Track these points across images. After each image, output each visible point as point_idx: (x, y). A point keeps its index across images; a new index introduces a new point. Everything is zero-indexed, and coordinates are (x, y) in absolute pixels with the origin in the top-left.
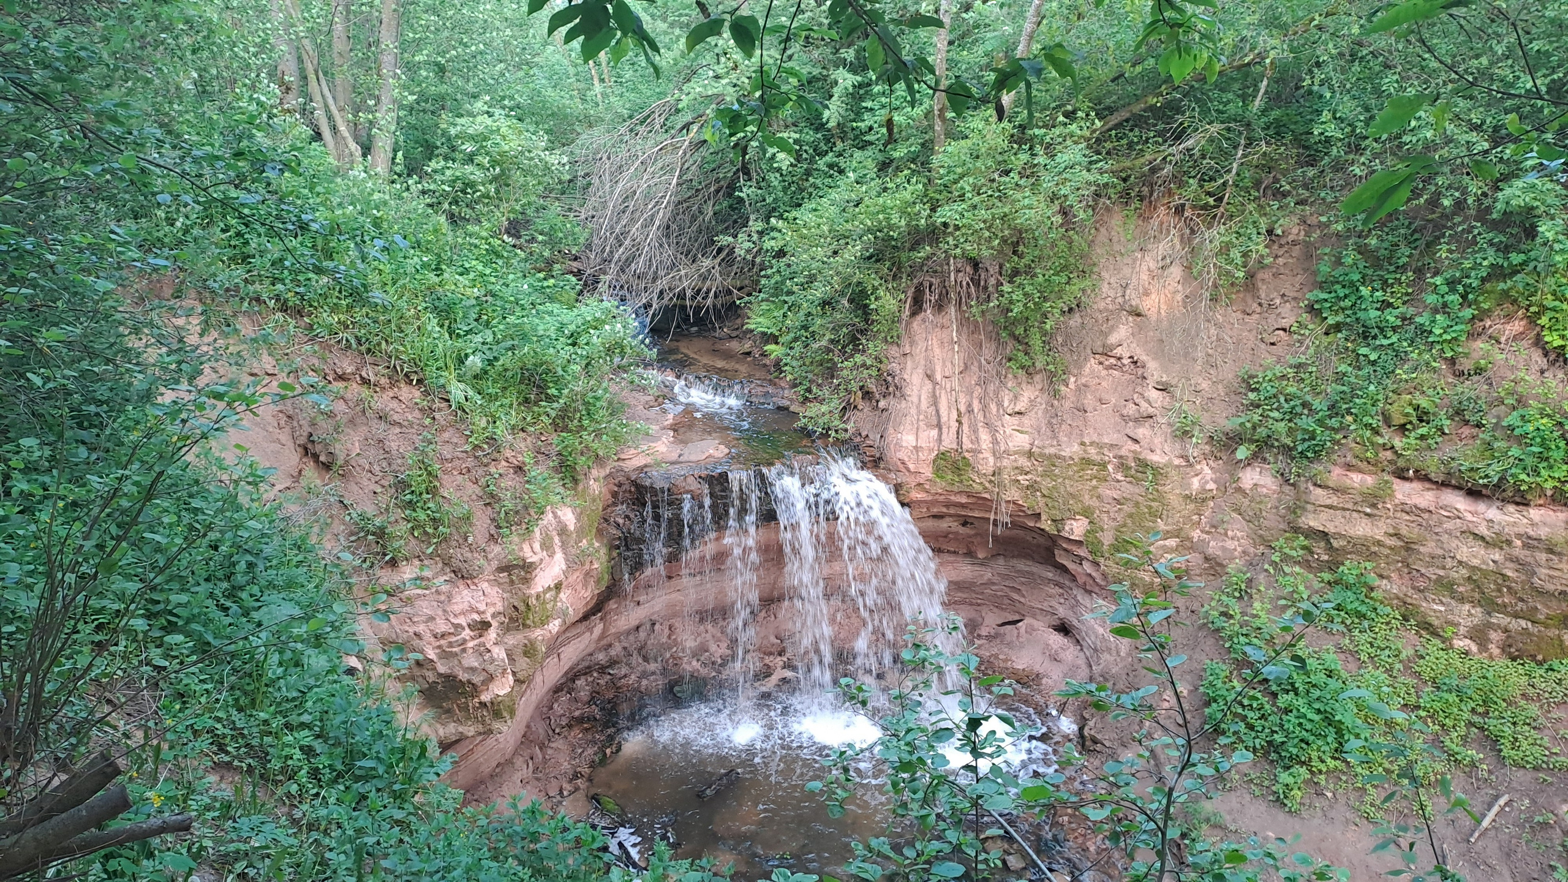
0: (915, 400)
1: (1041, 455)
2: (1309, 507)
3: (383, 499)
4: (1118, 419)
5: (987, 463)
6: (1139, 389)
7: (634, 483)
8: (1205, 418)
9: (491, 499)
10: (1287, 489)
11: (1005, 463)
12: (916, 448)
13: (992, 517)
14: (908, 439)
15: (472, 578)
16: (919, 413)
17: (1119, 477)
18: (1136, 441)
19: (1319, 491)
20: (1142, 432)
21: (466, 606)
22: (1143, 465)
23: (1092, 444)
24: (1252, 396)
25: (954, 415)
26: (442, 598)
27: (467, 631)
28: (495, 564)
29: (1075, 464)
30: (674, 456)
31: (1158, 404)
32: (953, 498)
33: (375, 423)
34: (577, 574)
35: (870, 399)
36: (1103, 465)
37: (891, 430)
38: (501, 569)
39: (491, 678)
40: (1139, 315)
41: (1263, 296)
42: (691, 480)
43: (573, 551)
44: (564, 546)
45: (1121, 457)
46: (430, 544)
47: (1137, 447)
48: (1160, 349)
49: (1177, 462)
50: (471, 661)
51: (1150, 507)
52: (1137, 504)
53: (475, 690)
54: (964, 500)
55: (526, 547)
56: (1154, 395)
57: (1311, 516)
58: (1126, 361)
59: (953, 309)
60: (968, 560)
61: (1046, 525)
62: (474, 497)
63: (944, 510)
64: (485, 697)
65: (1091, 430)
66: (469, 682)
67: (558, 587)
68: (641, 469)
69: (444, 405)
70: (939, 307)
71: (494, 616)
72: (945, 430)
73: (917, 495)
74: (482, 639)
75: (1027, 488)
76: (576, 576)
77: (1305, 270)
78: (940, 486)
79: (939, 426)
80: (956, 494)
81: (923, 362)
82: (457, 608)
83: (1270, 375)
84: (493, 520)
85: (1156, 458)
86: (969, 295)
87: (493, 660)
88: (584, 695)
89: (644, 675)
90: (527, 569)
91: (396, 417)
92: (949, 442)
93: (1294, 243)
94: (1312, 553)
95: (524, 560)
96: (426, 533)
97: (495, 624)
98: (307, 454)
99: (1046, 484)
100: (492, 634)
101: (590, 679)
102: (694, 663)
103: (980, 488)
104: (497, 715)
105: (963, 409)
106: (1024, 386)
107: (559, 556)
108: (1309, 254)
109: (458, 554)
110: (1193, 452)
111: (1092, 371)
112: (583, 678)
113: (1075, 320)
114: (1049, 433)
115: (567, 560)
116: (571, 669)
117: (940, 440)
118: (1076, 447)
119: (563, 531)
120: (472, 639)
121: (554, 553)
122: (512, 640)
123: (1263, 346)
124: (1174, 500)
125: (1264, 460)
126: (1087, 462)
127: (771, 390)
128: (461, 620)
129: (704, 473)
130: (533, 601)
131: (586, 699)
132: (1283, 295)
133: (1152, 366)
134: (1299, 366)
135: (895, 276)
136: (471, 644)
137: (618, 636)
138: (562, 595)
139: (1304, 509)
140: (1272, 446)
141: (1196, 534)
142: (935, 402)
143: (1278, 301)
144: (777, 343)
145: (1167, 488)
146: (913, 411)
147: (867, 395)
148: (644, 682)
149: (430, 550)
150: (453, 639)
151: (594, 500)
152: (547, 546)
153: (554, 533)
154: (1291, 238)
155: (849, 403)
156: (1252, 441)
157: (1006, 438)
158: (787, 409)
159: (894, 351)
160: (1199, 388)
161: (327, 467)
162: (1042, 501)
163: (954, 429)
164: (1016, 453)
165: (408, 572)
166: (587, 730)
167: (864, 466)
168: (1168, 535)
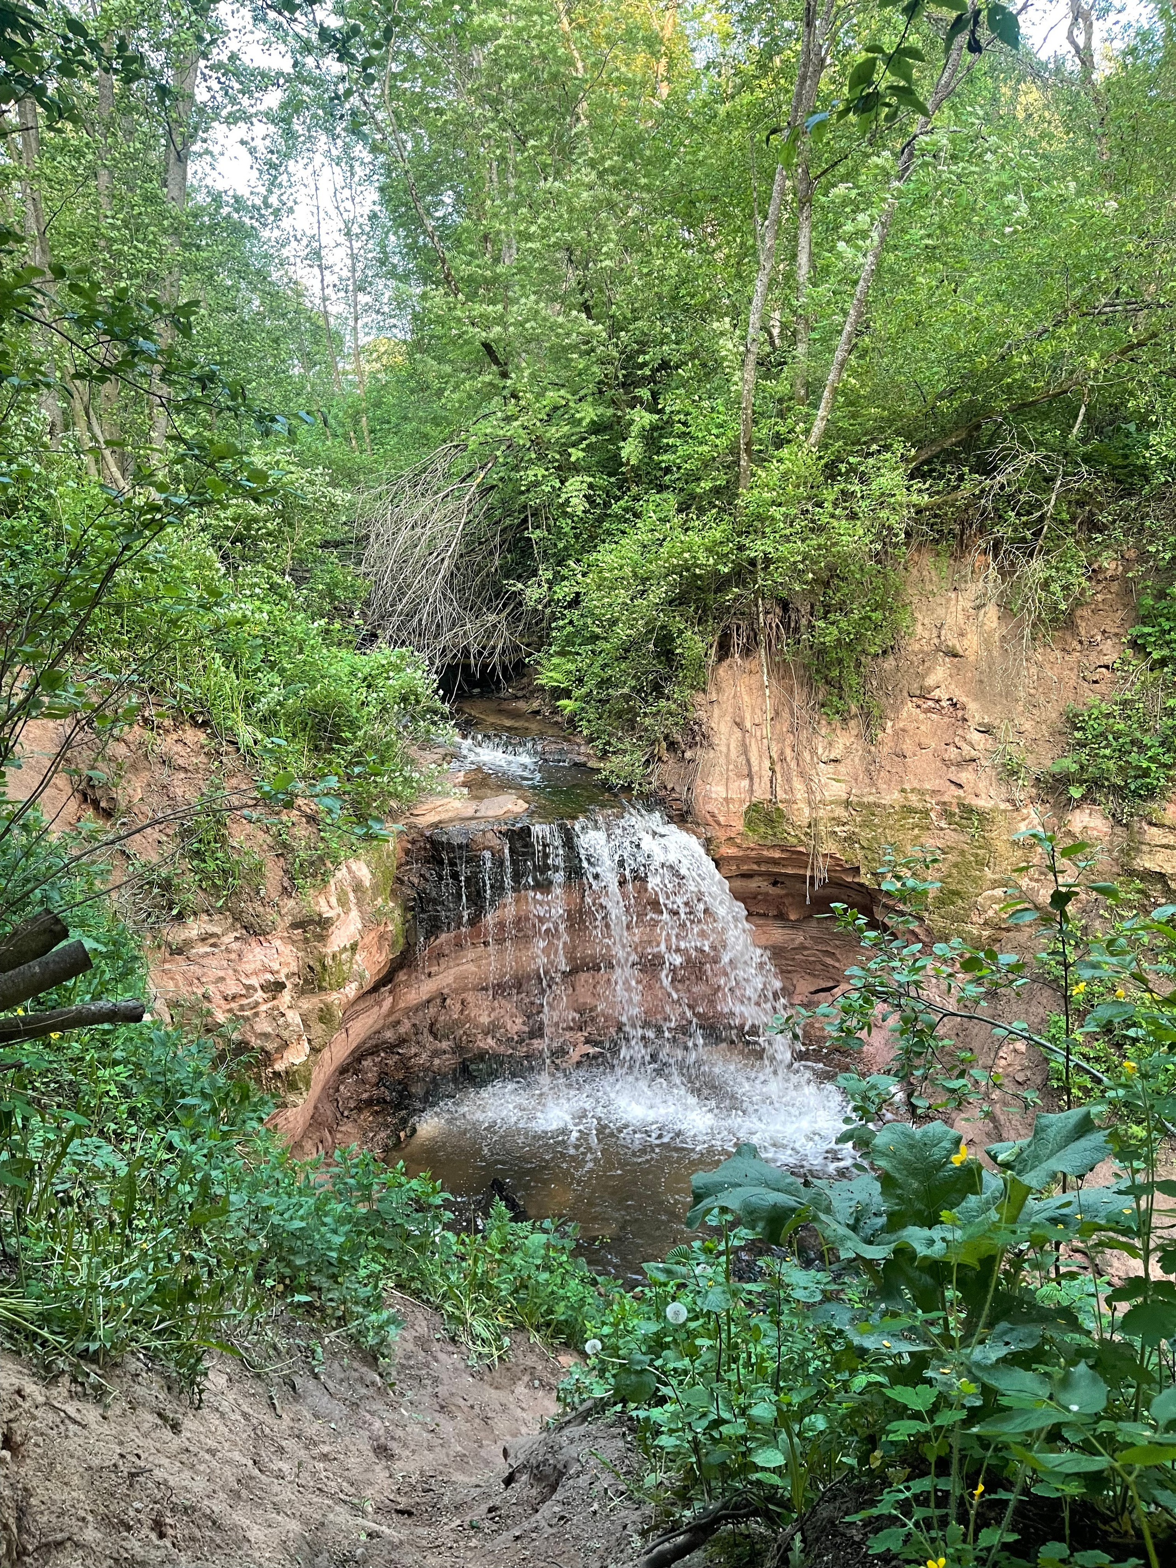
0: (724, 749)
1: (860, 804)
2: (1145, 848)
3: (169, 848)
4: (939, 764)
5: (802, 814)
6: (960, 732)
7: (430, 840)
8: (1030, 760)
9: (283, 849)
10: (1119, 830)
11: (821, 813)
12: (726, 799)
13: (808, 874)
14: (718, 791)
15: (265, 933)
16: (728, 763)
17: (943, 824)
18: (960, 786)
19: (1154, 830)
20: (965, 776)
21: (258, 965)
22: (968, 811)
23: (913, 790)
24: (1078, 735)
25: (767, 764)
26: (233, 956)
27: (260, 992)
28: (288, 920)
29: (896, 813)
30: (470, 812)
31: (981, 747)
32: (765, 853)
33: (157, 768)
34: (373, 934)
35: (675, 751)
36: (926, 813)
37: (699, 782)
38: (295, 926)
39: (286, 1045)
40: (955, 656)
41: (1083, 633)
42: (490, 835)
43: (369, 909)
44: (359, 904)
45: (944, 803)
46: (219, 898)
47: (961, 792)
48: (980, 689)
49: (1003, 806)
50: (264, 1025)
51: (977, 855)
52: (962, 853)
53: (267, 1058)
54: (777, 855)
55: (322, 901)
56: (976, 737)
57: (1146, 857)
58: (944, 704)
59: (763, 652)
60: (779, 923)
61: (866, 879)
62: (265, 847)
63: (755, 867)
64: (279, 1066)
65: (912, 777)
66: (263, 1049)
67: (354, 947)
68: (435, 825)
69: (231, 749)
70: (747, 652)
71: (287, 977)
72: (756, 780)
73: (728, 851)
74: (275, 1002)
75: (845, 839)
76: (371, 938)
77: (1125, 606)
78: (752, 841)
79: (750, 776)
80: (769, 848)
81: (731, 710)
82: (249, 968)
83: (1096, 712)
84: (286, 872)
85: (982, 803)
86: (778, 638)
87: (287, 1025)
88: (371, 1076)
89: (436, 1053)
90: (324, 923)
91: (181, 762)
92: (761, 793)
93: (1113, 579)
94: (1148, 897)
95: (320, 915)
96: (214, 885)
97: (289, 986)
98: (85, 800)
99: (865, 834)
100: (286, 997)
101: (377, 1060)
102: (489, 1040)
103: (794, 841)
104: (292, 1086)
105: (775, 757)
106: (838, 732)
107: (354, 914)
108: (1127, 588)
109: (250, 908)
110: (1020, 795)
111: (910, 715)
112: (369, 1058)
113: (889, 664)
114: (867, 781)
115: (363, 919)
116: (358, 1047)
117: (751, 791)
118: (896, 795)
119: (358, 887)
120: (265, 1001)
121: (350, 910)
122: (308, 1004)
123: (1086, 685)
124: (1001, 846)
125: (1094, 801)
126: (909, 810)
127: (565, 746)
128: (254, 981)
129: (504, 828)
130: (329, 961)
131: (374, 1080)
132: (1104, 632)
133: (973, 706)
134: (1125, 703)
135: (700, 619)
136: (263, 1008)
137: (407, 1011)
138: (357, 957)
139: (1138, 850)
140: (1103, 786)
141: (1024, 883)
142: (745, 750)
143: (1099, 638)
144: (570, 698)
145: (994, 835)
146: (722, 761)
147: (672, 746)
148: (437, 1062)
149: (220, 903)
150: (245, 1001)
151: (388, 856)
152: (343, 902)
153: (349, 889)
154: (1109, 574)
155: (652, 755)
156: (1081, 782)
157: (821, 787)
158: (584, 765)
159: (700, 697)
160: (1023, 729)
161: (108, 814)
162: (860, 854)
163: (766, 780)
164: (832, 803)
165: (194, 928)
166: (377, 1112)
167: (671, 819)
168: (995, 884)
